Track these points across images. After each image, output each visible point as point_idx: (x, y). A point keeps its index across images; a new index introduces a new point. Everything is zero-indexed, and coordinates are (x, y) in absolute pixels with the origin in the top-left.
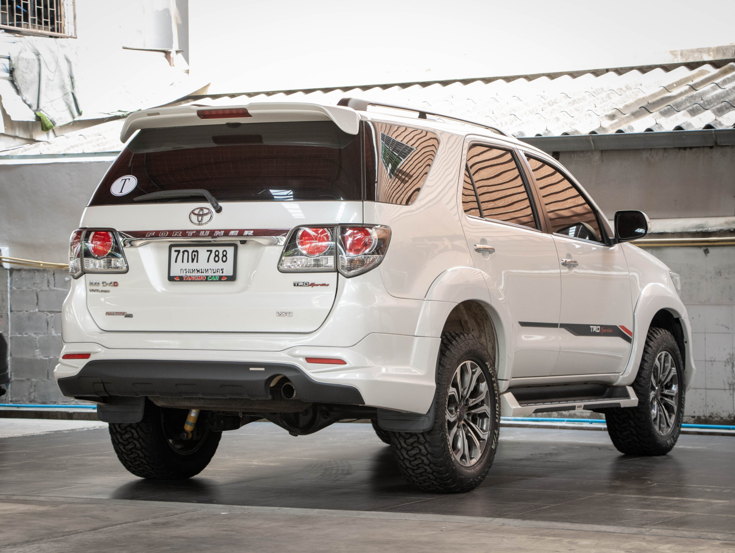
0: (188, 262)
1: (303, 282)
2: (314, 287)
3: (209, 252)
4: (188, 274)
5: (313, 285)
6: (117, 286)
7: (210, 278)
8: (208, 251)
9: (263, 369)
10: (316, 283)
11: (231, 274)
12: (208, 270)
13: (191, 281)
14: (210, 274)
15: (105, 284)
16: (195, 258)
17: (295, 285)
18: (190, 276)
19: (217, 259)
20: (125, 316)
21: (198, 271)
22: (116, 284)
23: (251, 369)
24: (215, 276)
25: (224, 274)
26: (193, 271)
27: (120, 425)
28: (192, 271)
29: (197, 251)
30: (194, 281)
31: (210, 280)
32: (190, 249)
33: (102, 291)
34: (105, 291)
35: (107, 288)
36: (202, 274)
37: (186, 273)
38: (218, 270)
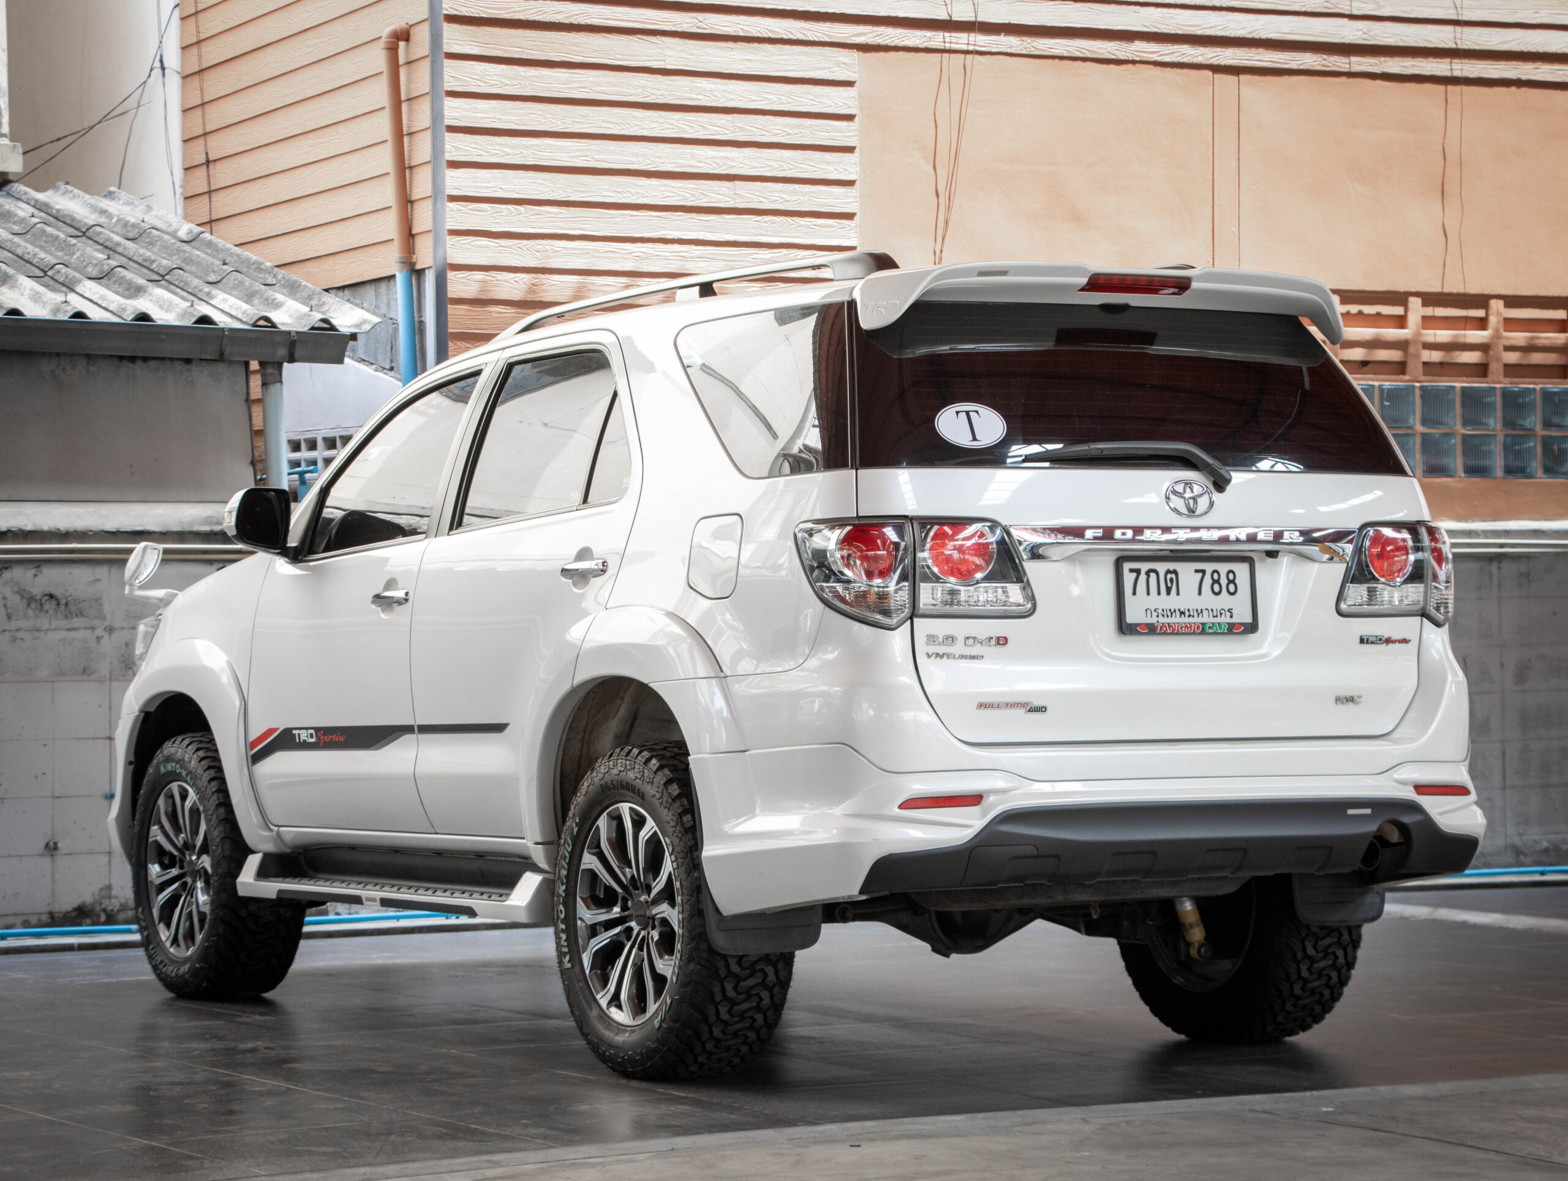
0: (1159, 594)
1: (1377, 636)
2: (1391, 645)
3: (1200, 575)
4: (1162, 620)
5: (1388, 641)
6: (1006, 643)
7: (1210, 628)
8: (1197, 571)
9: (1368, 811)
10: (1394, 638)
11: (1248, 619)
12: (1202, 610)
13: (1172, 634)
14: (1206, 619)
15: (971, 641)
16: (1171, 585)
17: (1362, 641)
18: (1168, 624)
19: (1216, 588)
20: (1029, 711)
21: (1182, 613)
22: (1002, 641)
23: (1350, 812)
24: (1219, 624)
25: (1234, 620)
26: (1172, 614)
27: (741, 958)
28: (1169, 614)
29: (1175, 572)
30: (1178, 634)
31: (1211, 631)
32: (1162, 567)
33: (962, 657)
34: (973, 657)
35: (977, 650)
36: (1191, 620)
37: (1158, 616)
38: (1222, 611)
